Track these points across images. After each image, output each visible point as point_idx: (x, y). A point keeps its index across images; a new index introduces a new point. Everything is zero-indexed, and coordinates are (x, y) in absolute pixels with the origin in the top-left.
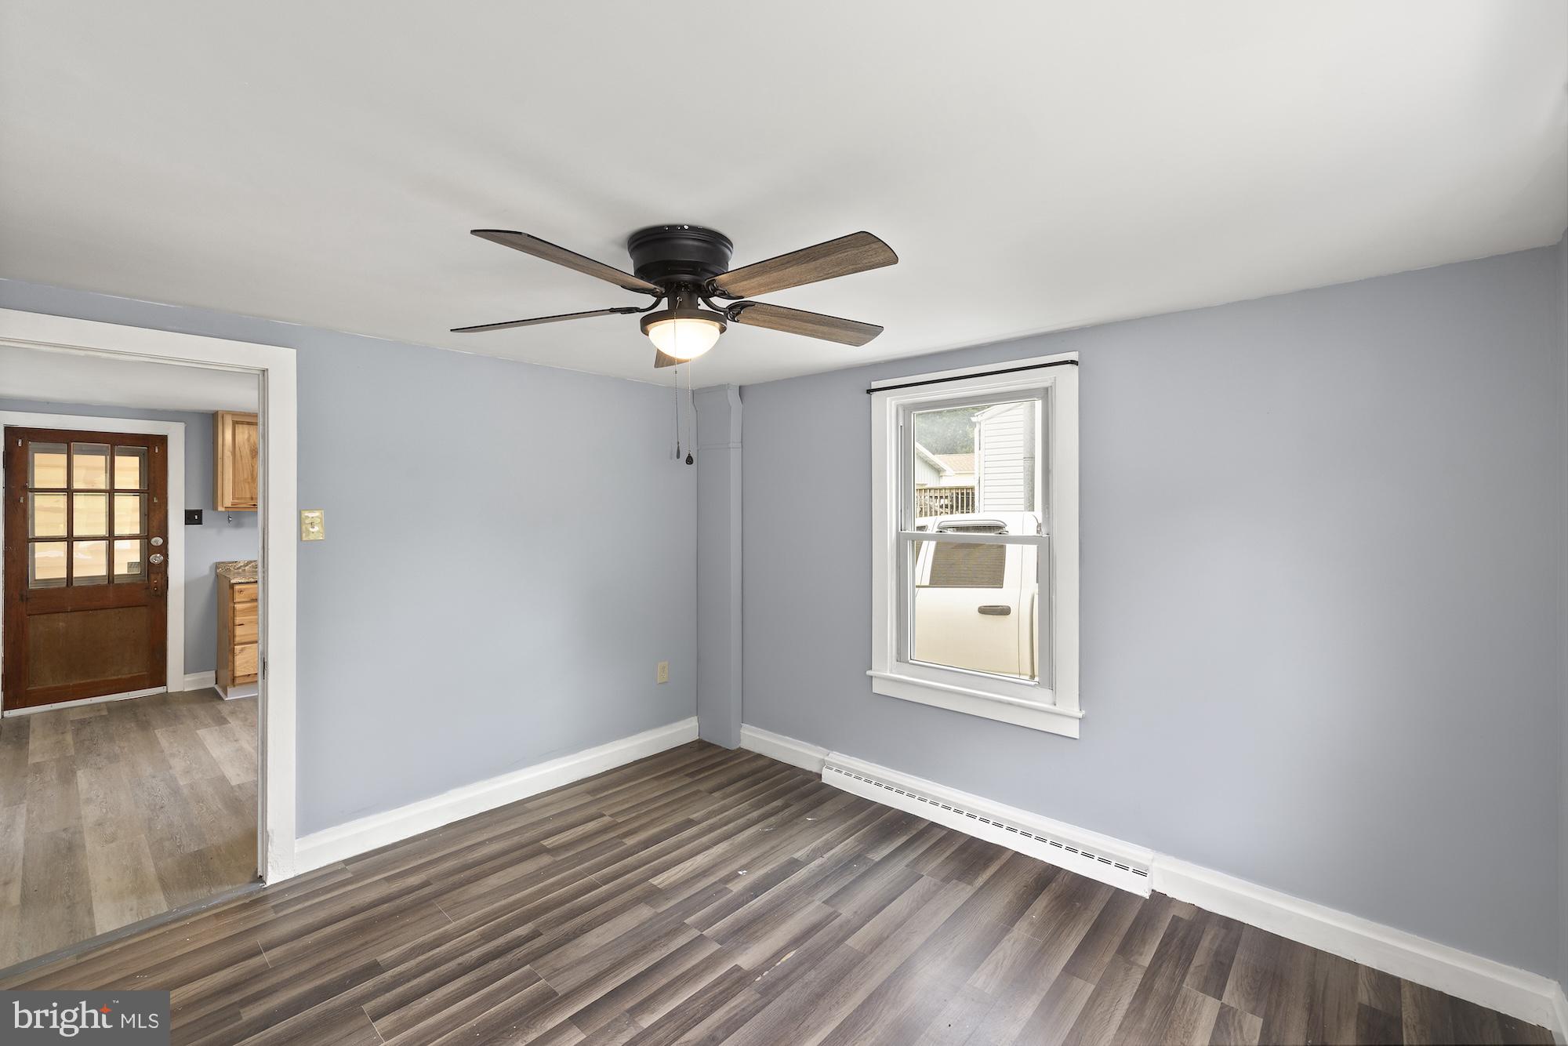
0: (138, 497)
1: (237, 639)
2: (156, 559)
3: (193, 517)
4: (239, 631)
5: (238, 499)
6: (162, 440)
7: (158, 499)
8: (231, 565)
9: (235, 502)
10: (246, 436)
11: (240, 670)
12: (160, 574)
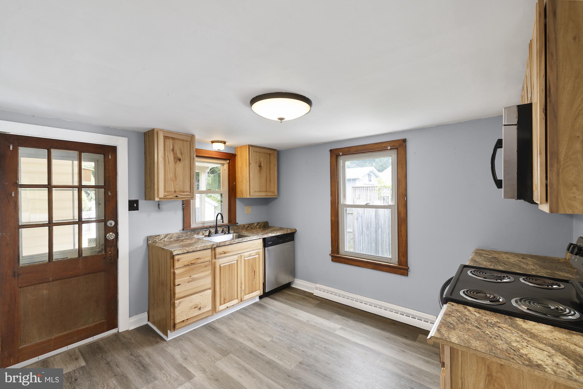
0: (94, 192)
1: (177, 296)
2: (111, 236)
3: (133, 205)
4: (178, 289)
5: (167, 192)
6: (113, 150)
7: (111, 192)
8: (156, 238)
9: (165, 194)
10: (171, 148)
11: (179, 319)
12: (113, 247)
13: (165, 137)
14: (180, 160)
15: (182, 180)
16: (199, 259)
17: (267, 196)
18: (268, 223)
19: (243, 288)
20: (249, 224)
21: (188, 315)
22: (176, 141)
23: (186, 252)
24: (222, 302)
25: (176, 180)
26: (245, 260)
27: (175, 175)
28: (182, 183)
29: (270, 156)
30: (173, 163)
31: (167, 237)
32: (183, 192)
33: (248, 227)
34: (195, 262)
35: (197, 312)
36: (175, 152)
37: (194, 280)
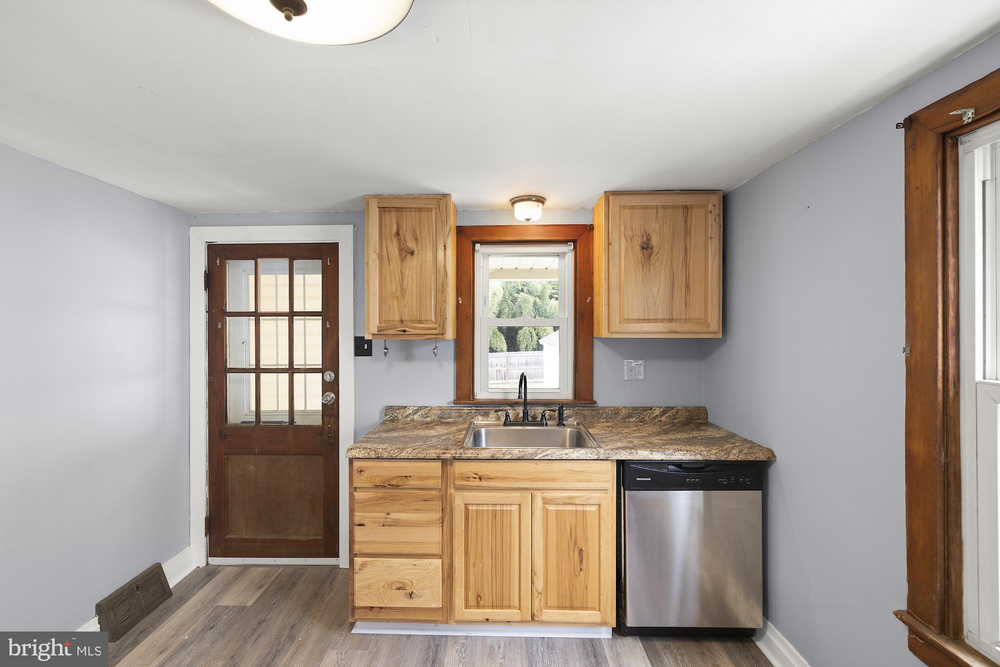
1: (357, 548)
3: (363, 347)
4: (359, 534)
5: (385, 322)
6: (333, 249)
7: (330, 323)
8: (398, 411)
9: (381, 327)
10: (395, 230)
11: (362, 599)
12: (333, 417)
13: (383, 210)
14: (412, 253)
15: (417, 295)
16: (409, 478)
17: (675, 332)
18: (706, 413)
19: (539, 584)
20: (636, 409)
21: (381, 598)
22: (405, 213)
23: (373, 456)
24: (472, 602)
25: (403, 296)
26: (546, 511)
27: (402, 285)
28: (417, 303)
29: (686, 216)
30: (399, 262)
31: (419, 413)
32: (420, 322)
33: (630, 416)
34: (400, 484)
35: (403, 602)
36: (403, 239)
37: (396, 524)
